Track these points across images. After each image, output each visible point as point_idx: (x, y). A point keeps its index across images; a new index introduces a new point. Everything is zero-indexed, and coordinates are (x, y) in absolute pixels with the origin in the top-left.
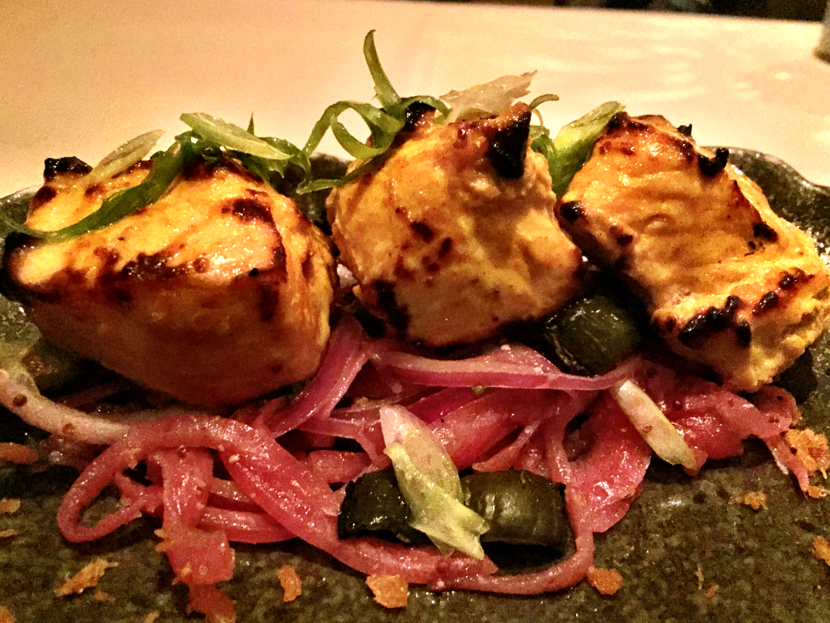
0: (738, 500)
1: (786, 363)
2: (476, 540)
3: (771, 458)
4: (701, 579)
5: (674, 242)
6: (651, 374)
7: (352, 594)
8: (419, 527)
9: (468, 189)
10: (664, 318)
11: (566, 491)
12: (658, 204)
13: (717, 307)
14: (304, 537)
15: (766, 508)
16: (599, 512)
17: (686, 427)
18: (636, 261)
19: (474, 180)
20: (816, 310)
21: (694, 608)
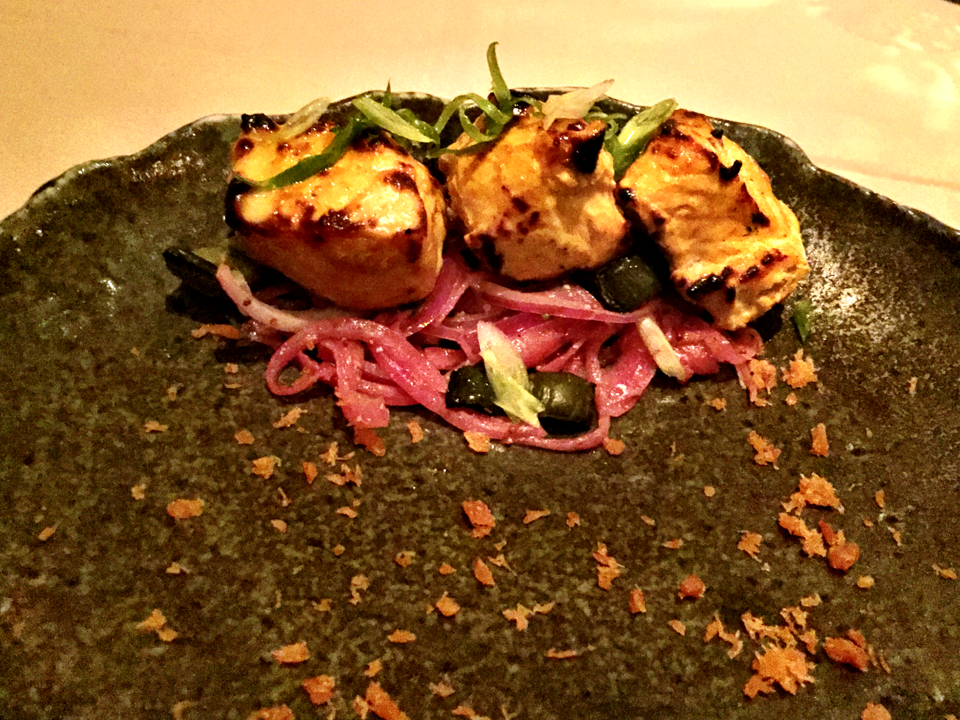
0: (708, 403)
1: (758, 314)
2: (536, 415)
3: (737, 378)
4: (674, 450)
5: (695, 224)
6: (665, 312)
7: (454, 442)
8: (498, 404)
9: (555, 178)
10: (678, 278)
11: (596, 389)
12: (686, 197)
13: (717, 273)
14: (424, 404)
15: (725, 410)
16: (617, 404)
17: (683, 352)
18: (666, 236)
19: (559, 172)
20: (785, 281)
21: (666, 467)
